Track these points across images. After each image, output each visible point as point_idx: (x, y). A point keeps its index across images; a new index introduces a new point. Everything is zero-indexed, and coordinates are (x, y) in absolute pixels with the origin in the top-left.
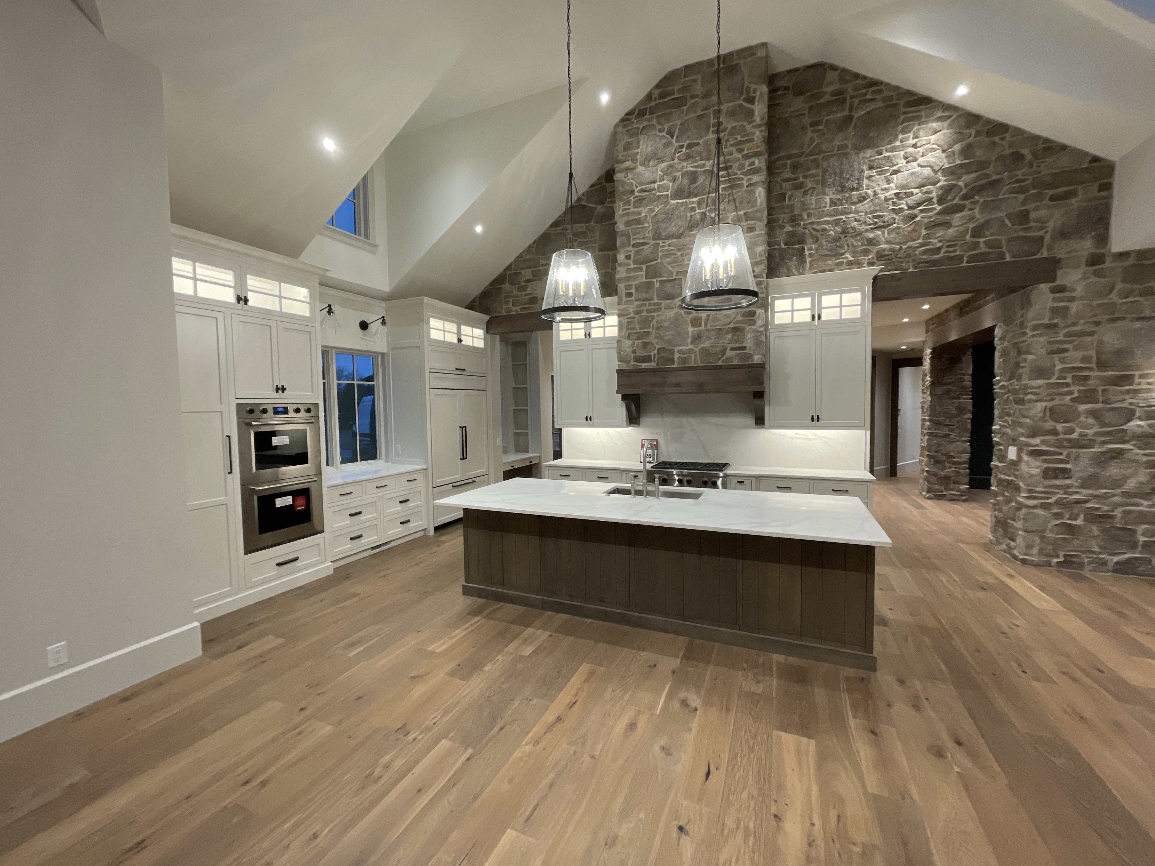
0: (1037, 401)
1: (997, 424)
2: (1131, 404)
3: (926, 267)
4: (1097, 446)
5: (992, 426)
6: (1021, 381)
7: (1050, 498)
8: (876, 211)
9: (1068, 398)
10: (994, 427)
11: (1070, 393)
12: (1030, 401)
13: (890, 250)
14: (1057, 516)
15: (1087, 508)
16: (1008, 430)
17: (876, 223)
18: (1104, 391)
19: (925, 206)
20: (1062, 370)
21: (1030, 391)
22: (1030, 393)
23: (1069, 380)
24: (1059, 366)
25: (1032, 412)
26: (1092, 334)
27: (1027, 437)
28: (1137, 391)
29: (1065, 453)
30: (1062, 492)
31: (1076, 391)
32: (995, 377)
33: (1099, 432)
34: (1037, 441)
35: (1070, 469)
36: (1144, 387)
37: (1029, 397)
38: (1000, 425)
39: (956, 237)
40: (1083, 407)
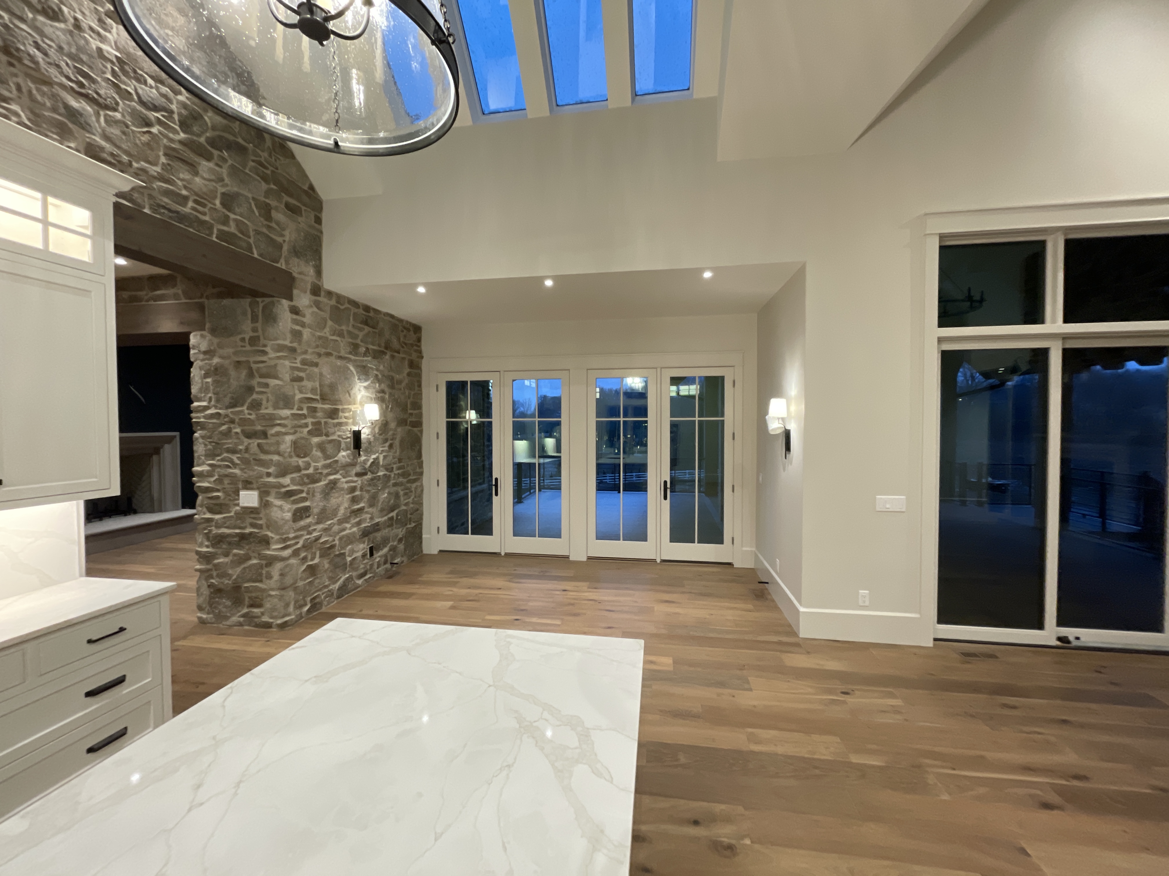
0: (286, 434)
1: (203, 464)
2: (339, 436)
3: (170, 218)
4: (323, 478)
5: (193, 467)
6: (259, 410)
7: (298, 543)
8: (81, 61)
9: (306, 430)
10: (196, 469)
11: (306, 425)
12: (278, 434)
13: (112, 154)
14: (305, 559)
15: (322, 543)
16: (237, 471)
17: (81, 85)
18: (326, 423)
19: (163, 116)
20: (302, 401)
21: (279, 422)
22: (279, 425)
23: (305, 412)
24: (299, 396)
25: (282, 447)
26: (316, 365)
27: (277, 477)
28: (340, 424)
29: (305, 489)
30: (305, 533)
31: (310, 424)
32: (192, 403)
33: (325, 464)
34: (286, 480)
35: (309, 507)
36: (344, 420)
37: (278, 429)
38: (210, 465)
39: (205, 194)
40: (315, 440)
